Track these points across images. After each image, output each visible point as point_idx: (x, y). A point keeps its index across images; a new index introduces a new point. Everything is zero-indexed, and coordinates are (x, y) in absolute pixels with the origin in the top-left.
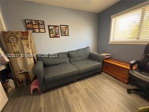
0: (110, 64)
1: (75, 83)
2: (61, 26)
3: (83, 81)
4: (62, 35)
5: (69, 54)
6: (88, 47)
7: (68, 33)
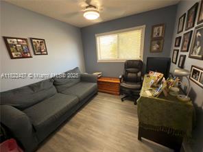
0: (103, 82)
1: (77, 115)
2: (31, 39)
3: (84, 109)
4: (35, 54)
5: (55, 81)
6: (77, 68)
7: (46, 51)
